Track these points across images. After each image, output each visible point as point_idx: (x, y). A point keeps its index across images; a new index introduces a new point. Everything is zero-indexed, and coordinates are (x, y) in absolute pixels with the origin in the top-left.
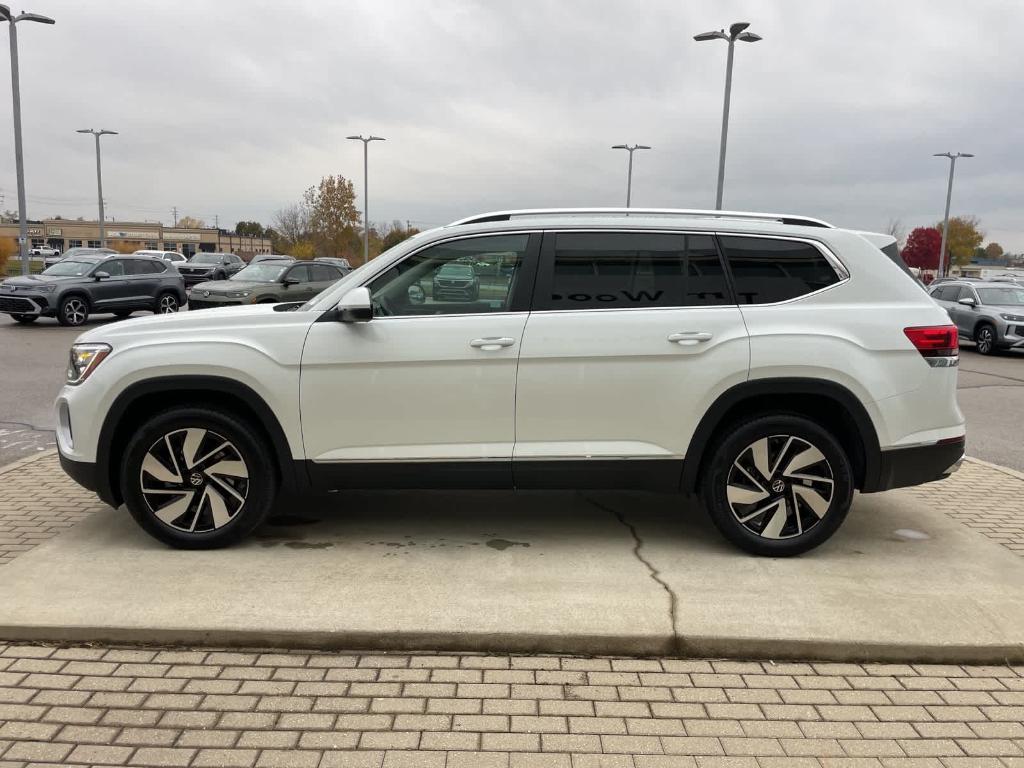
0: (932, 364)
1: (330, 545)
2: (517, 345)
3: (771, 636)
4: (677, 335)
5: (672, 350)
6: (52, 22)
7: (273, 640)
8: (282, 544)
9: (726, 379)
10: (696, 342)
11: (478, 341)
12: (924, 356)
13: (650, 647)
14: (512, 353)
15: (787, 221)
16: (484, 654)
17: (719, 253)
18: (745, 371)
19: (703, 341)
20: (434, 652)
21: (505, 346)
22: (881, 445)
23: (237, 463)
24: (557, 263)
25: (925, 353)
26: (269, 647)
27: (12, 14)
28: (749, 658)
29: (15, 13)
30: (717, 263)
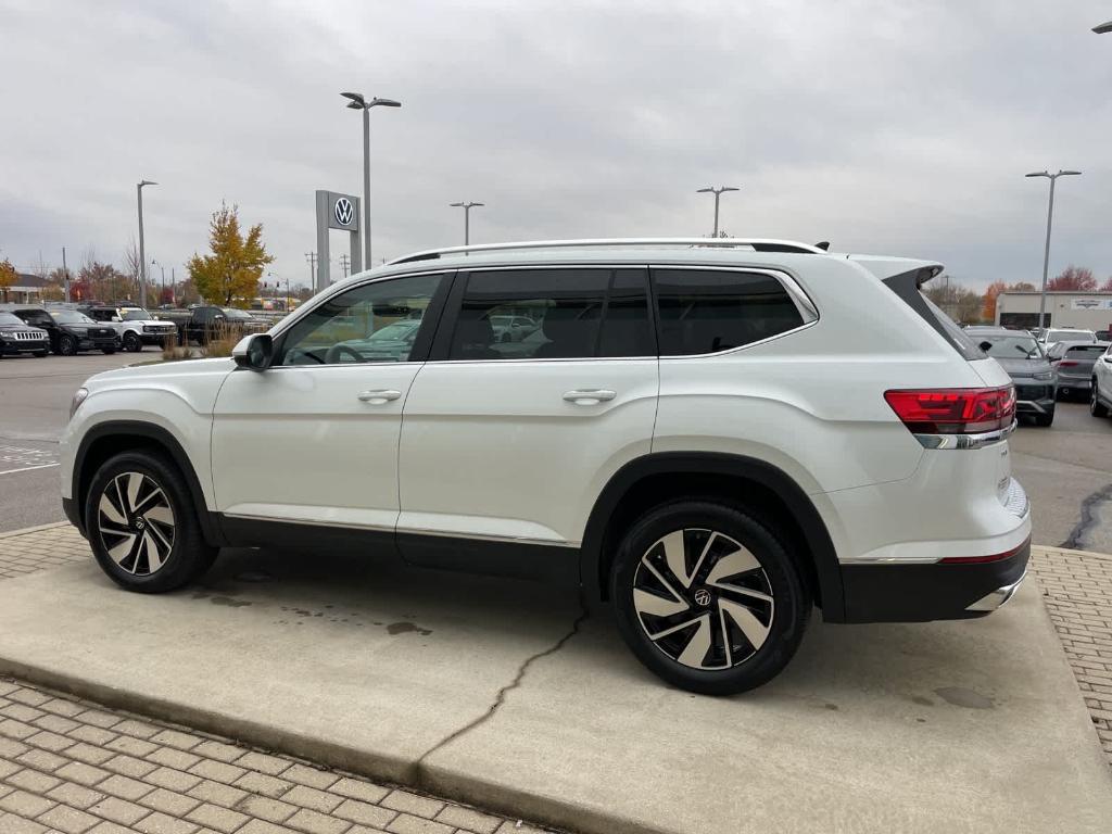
0: (926, 444)
1: (248, 604)
2: (401, 400)
3: (526, 788)
4: (573, 393)
5: (567, 410)
6: (398, 105)
7: (73, 687)
8: (209, 598)
9: (624, 450)
10: (597, 401)
11: (367, 393)
12: (913, 431)
13: (391, 772)
14: (396, 409)
15: (760, 247)
16: (230, 741)
17: (648, 292)
18: (648, 440)
19: (604, 400)
20: (190, 729)
21: (391, 399)
22: (839, 556)
23: (165, 509)
24: (465, 307)
25: (915, 428)
26: (69, 693)
27: (366, 101)
28: (497, 811)
29: (368, 100)
30: (643, 304)
